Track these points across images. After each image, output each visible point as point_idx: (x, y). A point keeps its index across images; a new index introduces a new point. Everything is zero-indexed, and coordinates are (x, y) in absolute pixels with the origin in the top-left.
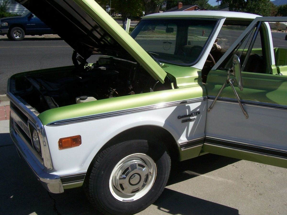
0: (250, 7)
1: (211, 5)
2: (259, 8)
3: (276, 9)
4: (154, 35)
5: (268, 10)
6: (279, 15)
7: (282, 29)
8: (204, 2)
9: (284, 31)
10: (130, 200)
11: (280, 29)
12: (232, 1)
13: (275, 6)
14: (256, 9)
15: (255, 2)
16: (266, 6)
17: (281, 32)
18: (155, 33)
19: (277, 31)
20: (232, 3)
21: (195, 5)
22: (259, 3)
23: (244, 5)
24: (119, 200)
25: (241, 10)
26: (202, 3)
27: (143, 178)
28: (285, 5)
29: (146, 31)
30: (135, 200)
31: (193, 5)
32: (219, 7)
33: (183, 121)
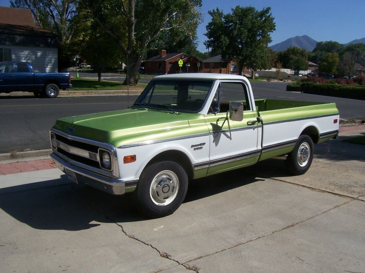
0: (246, 54)
1: (200, 52)
2: (255, 55)
3: (276, 55)
4: (137, 89)
5: (266, 57)
6: (279, 62)
7: (283, 78)
8: (192, 48)
9: (286, 80)
10: (163, 205)
11: (281, 79)
12: (224, 48)
13: (274, 52)
14: (252, 56)
15: (251, 48)
16: (264, 53)
17: (282, 81)
18: (138, 88)
19: (277, 80)
20: (224, 49)
21: (180, 53)
22: (256, 49)
23: (238, 52)
24: (156, 204)
25: (236, 58)
26: (189, 50)
27: (171, 189)
28: (286, 51)
30: (166, 205)
31: (179, 52)
32: (210, 55)
33: (195, 149)
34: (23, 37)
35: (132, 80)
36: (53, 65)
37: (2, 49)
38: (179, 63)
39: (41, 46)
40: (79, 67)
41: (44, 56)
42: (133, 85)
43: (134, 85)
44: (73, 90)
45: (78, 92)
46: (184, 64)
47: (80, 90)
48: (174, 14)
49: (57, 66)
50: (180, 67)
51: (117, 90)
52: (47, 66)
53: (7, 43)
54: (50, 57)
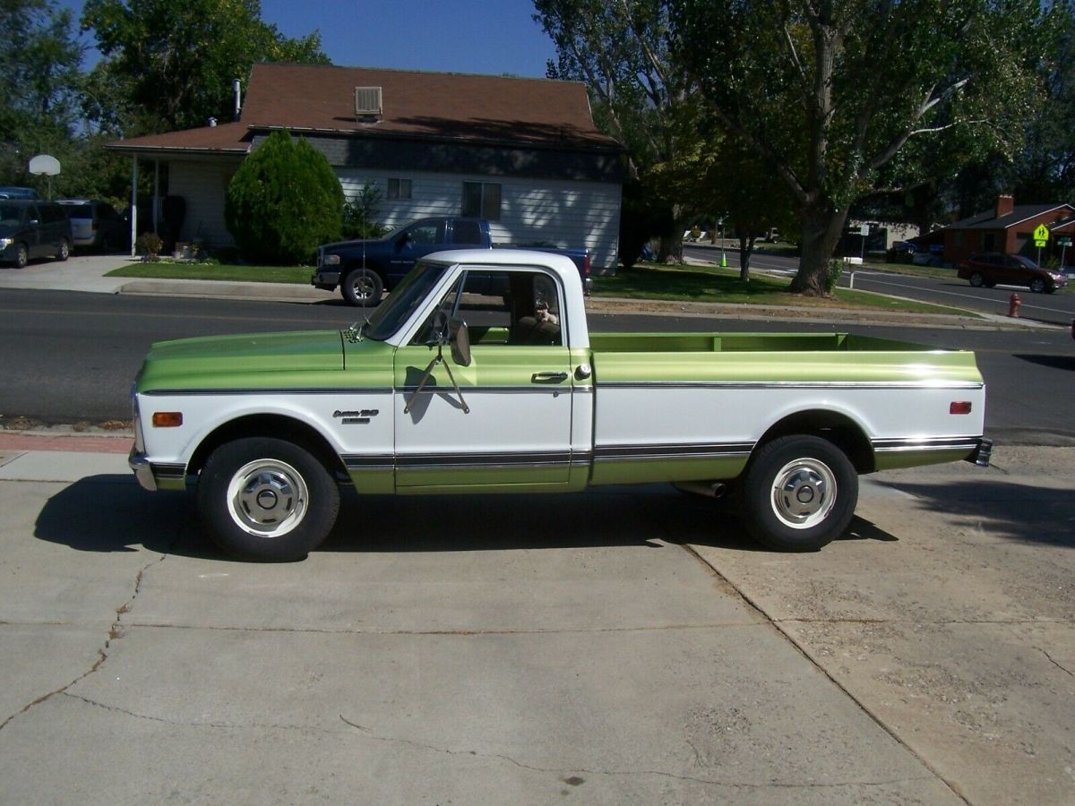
24: (243, 528)
27: (282, 502)
29: (800, 295)
33: (345, 421)
34: (534, 153)
35: (814, 279)
36: (608, 230)
37: (480, 184)
38: (1036, 236)
39: (578, 178)
40: (763, 239)
41: (582, 205)
42: (814, 294)
43: (817, 293)
44: (627, 298)
45: (632, 304)
46: (1054, 237)
47: (648, 299)
48: (960, 84)
49: (617, 233)
50: (1038, 247)
51: (754, 303)
52: (591, 231)
53: (494, 170)
54: (600, 206)
